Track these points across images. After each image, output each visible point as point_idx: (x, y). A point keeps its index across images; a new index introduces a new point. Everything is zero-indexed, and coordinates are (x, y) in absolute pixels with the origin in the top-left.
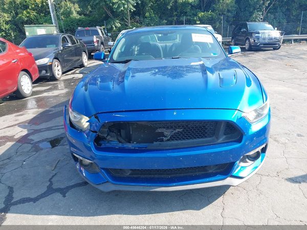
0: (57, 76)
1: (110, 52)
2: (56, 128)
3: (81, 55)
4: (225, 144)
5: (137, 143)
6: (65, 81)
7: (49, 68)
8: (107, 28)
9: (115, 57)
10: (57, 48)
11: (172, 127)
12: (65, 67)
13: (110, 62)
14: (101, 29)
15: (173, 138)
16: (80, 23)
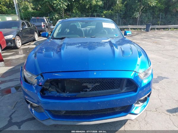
0: (18, 46)
1: (52, 32)
2: (16, 80)
3: (34, 34)
4: (127, 93)
5: (69, 93)
6: (23, 49)
7: (13, 41)
8: (50, 18)
9: (55, 35)
10: (18, 29)
11: (93, 83)
12: (23, 40)
13: (51, 38)
14: (46, 19)
15: (93, 89)
16: (33, 14)
